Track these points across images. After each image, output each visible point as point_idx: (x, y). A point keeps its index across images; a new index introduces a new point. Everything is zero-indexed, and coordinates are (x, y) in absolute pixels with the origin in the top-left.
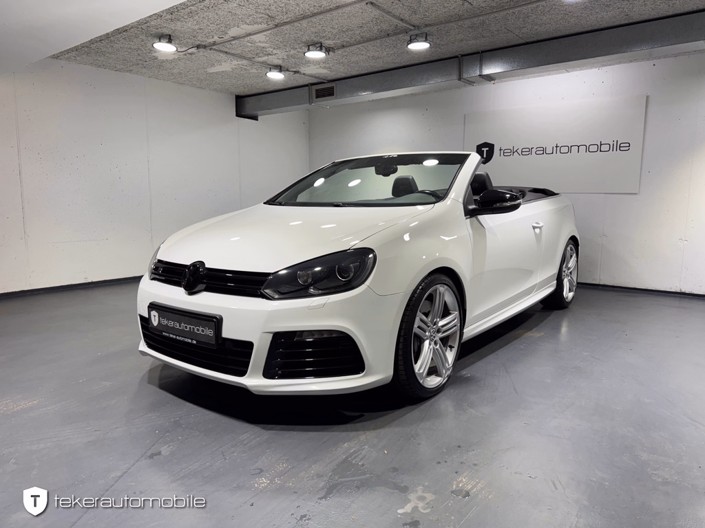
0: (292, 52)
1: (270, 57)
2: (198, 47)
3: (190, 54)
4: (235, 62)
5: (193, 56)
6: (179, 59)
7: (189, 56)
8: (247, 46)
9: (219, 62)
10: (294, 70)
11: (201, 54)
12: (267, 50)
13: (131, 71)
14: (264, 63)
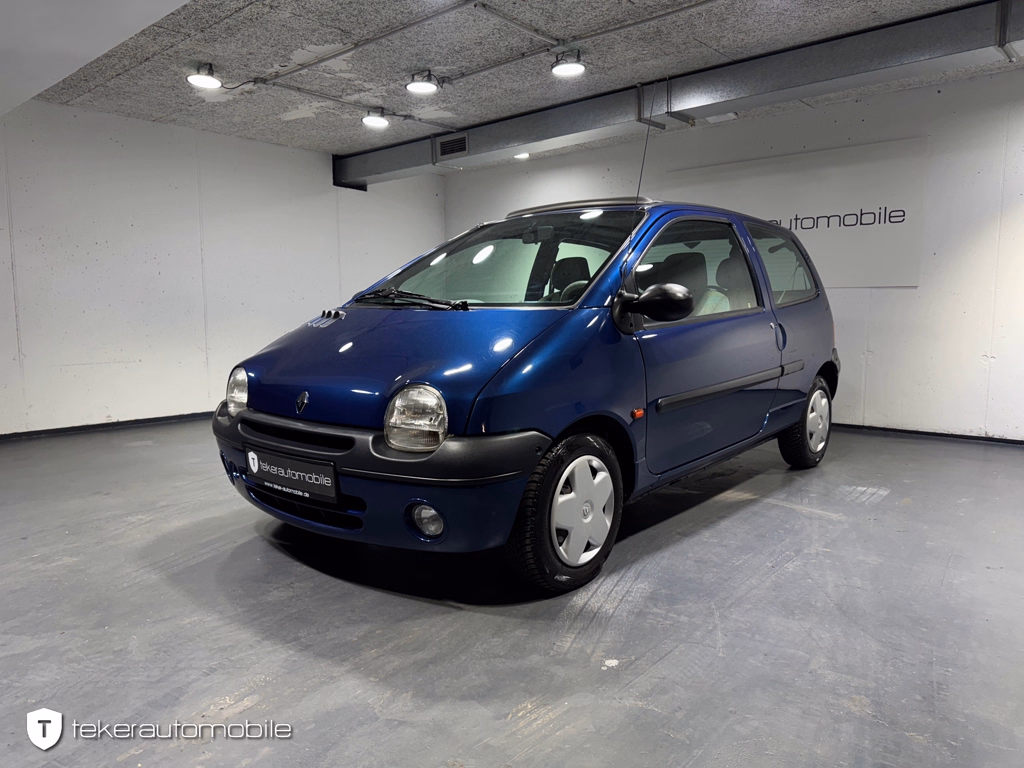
2: (256, 81)
4: (316, 104)
7: (249, 96)
9: (294, 104)
10: (404, 113)
11: (264, 92)
12: (358, 84)
14: (357, 104)
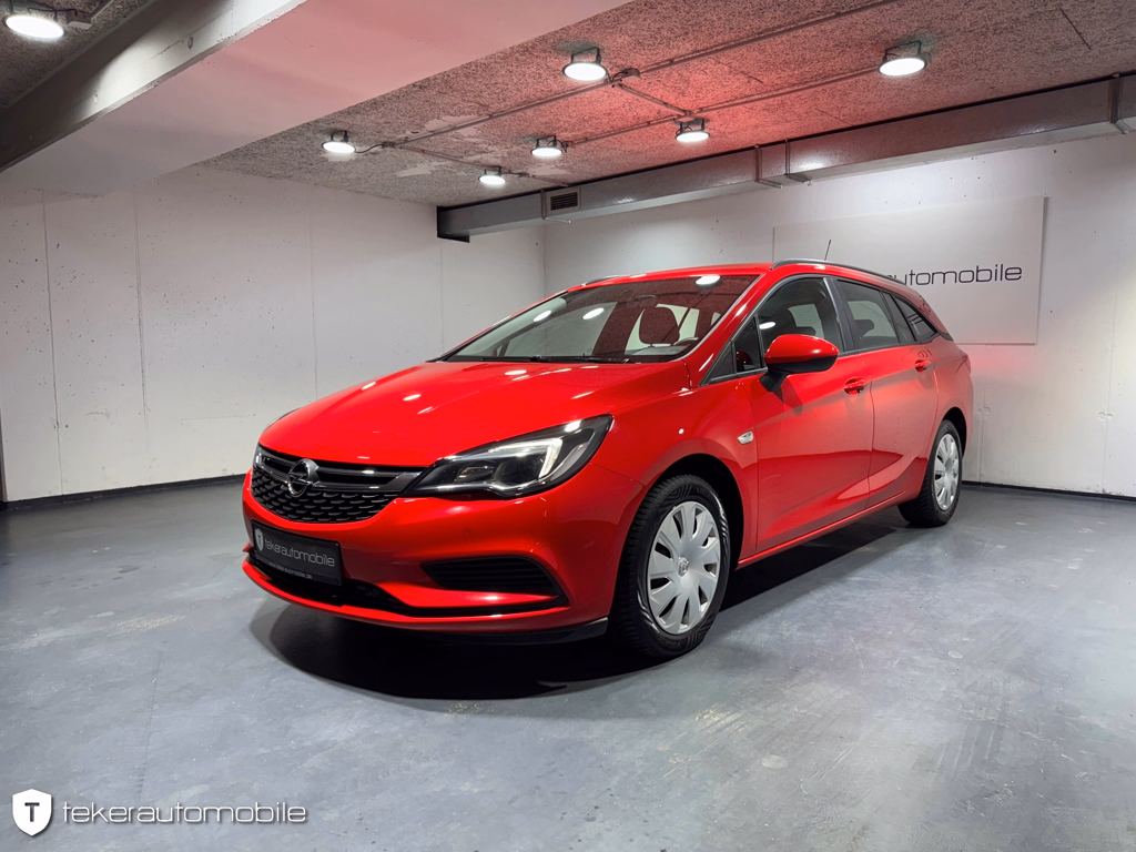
0: (515, 148)
1: (484, 155)
2: (384, 145)
3: (373, 153)
4: (435, 163)
5: (377, 157)
6: (357, 161)
7: (372, 156)
8: (452, 143)
9: (414, 163)
10: (520, 171)
11: (389, 153)
12: (480, 146)
13: (290, 177)
14: (476, 164)
